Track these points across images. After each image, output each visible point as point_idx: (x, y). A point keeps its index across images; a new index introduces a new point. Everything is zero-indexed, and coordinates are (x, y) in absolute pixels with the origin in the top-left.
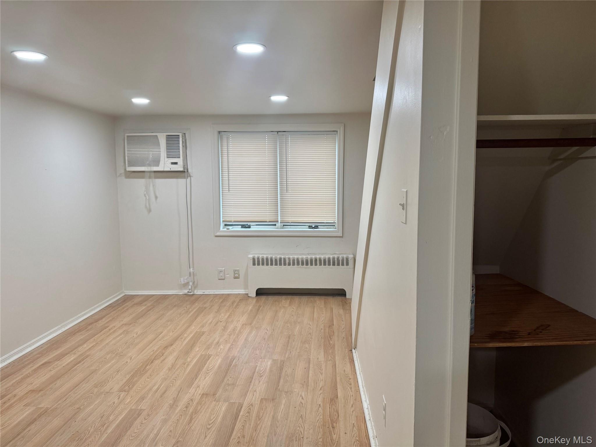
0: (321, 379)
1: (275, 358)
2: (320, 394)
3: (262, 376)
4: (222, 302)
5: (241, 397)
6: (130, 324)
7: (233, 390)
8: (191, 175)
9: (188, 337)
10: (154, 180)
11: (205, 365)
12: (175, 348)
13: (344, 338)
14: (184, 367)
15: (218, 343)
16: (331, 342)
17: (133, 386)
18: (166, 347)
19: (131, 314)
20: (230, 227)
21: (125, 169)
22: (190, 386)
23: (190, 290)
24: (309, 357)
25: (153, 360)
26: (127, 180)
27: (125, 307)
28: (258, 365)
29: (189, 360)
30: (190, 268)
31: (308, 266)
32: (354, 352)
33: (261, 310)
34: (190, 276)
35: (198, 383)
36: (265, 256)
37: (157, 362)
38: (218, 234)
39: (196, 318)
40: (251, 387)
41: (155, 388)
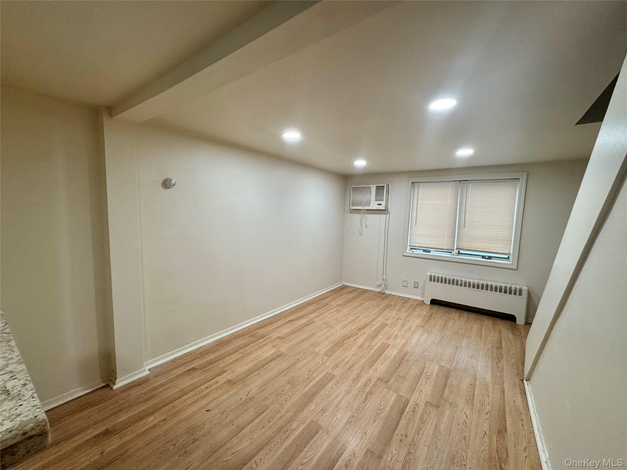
0: (488, 403)
1: (442, 364)
2: (486, 420)
3: (429, 378)
4: (403, 303)
5: (409, 393)
6: (342, 306)
7: (403, 383)
8: (390, 212)
9: (376, 325)
10: (366, 215)
11: (384, 352)
12: (366, 331)
13: (513, 364)
14: (369, 349)
15: (396, 336)
16: (499, 365)
17: (333, 353)
18: (360, 329)
19: (344, 299)
20: (414, 250)
21: (350, 208)
22: (370, 367)
23: (382, 289)
24: (475, 373)
25: (349, 337)
26: (350, 214)
27: (341, 293)
28: (427, 366)
29: (373, 344)
30: (383, 275)
31: (479, 290)
32: (526, 384)
33: (433, 317)
34: (383, 281)
35: (376, 367)
36: (440, 276)
37: (352, 339)
38: (405, 254)
39: (383, 312)
40: (419, 386)
41: (347, 360)
